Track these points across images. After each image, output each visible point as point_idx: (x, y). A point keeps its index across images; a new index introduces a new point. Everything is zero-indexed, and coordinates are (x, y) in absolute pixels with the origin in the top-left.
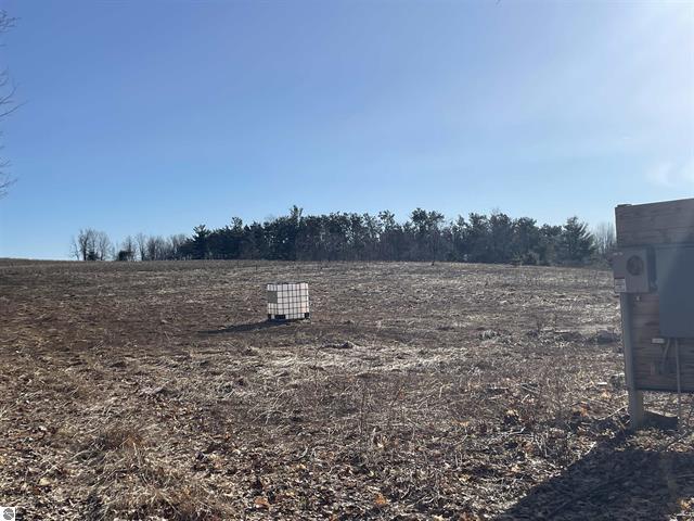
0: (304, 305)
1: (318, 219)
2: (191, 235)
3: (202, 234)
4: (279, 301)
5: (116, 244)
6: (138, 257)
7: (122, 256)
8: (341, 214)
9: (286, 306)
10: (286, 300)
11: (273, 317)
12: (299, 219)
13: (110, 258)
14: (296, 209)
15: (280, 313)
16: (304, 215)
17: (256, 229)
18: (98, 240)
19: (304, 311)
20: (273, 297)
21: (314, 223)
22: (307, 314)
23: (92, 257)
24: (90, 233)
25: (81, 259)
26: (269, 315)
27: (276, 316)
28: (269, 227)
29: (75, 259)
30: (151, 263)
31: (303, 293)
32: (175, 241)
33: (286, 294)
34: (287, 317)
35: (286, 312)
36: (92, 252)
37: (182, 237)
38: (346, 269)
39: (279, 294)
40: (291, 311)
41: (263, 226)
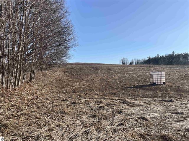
0: (163, 79)
1: (180, 55)
2: (147, 59)
3: (149, 58)
4: (154, 78)
5: (130, 61)
6: (134, 64)
7: (131, 63)
8: (187, 53)
9: (156, 80)
10: (156, 78)
11: (152, 83)
12: (174, 54)
13: (128, 64)
14: (174, 52)
15: (154, 82)
16: (176, 53)
17: (163, 57)
18: (125, 60)
19: (163, 82)
20: (152, 76)
21: (179, 56)
22: (164, 83)
23: (124, 64)
24: (124, 58)
25: (122, 64)
26: (151, 82)
27: (153, 83)
28: (166, 57)
29: (120, 64)
30: (138, 65)
31: (163, 75)
32: (143, 60)
33: (156, 76)
34: (157, 83)
35: (156, 82)
36: (124, 63)
37: (145, 59)
38: (186, 67)
39: (154, 76)
40: (158, 81)
41: (165, 56)
